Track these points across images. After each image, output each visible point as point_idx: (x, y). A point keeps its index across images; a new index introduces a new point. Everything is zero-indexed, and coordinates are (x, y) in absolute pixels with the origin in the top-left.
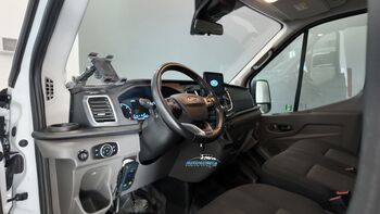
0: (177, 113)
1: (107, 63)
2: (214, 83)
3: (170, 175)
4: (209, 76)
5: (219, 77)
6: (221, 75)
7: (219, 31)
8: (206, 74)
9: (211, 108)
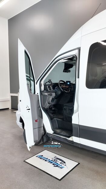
0: (62, 88)
1: (50, 80)
2: (68, 83)
3: (59, 103)
4: (67, 82)
5: (69, 82)
6: (70, 81)
7: (69, 71)
8: (66, 81)
9: (68, 88)
